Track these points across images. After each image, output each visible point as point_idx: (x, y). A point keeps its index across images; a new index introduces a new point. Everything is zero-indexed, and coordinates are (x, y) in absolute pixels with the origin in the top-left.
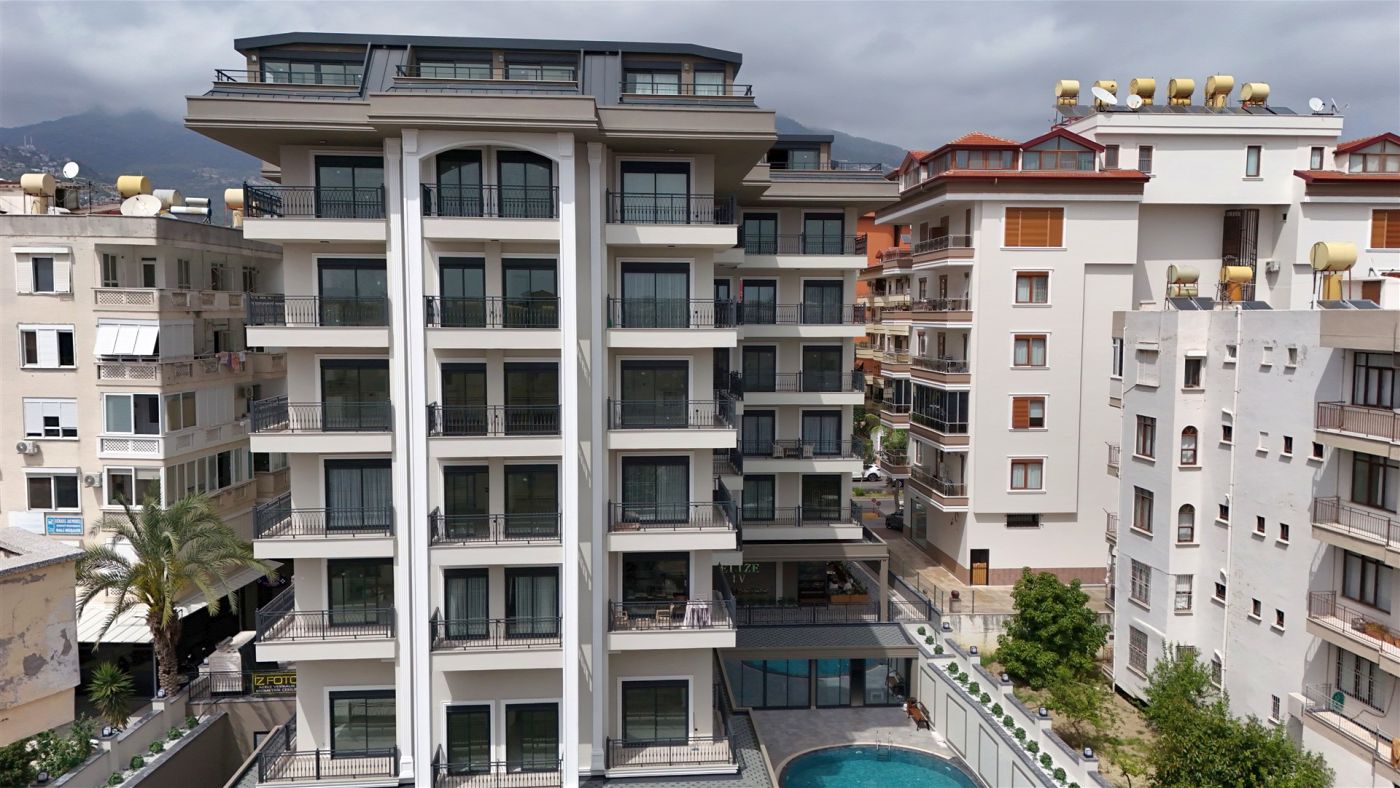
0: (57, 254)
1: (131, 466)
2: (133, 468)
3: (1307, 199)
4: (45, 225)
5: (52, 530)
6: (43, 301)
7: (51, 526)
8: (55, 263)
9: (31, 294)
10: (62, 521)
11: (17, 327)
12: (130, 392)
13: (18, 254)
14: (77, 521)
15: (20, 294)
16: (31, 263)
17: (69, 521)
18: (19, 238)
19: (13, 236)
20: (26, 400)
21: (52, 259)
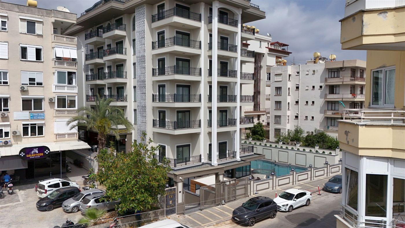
0: (37, 21)
1: (66, 95)
2: (67, 96)
3: (269, 52)
4: (32, 10)
5: (32, 118)
6: (30, 37)
7: (32, 116)
8: (36, 24)
9: (26, 34)
10: (37, 115)
11: (19, 45)
12: (66, 71)
13: (21, 19)
14: (42, 115)
15: (21, 33)
16: (26, 23)
17: (39, 115)
18: (21, 13)
19: (18, 12)
20: (22, 72)
21: (35, 23)
